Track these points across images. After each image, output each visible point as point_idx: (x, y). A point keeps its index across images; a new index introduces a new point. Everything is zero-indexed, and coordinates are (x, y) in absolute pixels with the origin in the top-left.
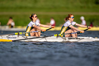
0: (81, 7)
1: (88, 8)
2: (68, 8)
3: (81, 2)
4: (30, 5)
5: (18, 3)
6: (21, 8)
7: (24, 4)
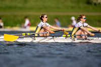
0: (72, 7)
1: (80, 8)
2: (58, 8)
3: (72, 2)
4: (20, 5)
5: (8, 3)
6: (10, 8)
7: (14, 4)
